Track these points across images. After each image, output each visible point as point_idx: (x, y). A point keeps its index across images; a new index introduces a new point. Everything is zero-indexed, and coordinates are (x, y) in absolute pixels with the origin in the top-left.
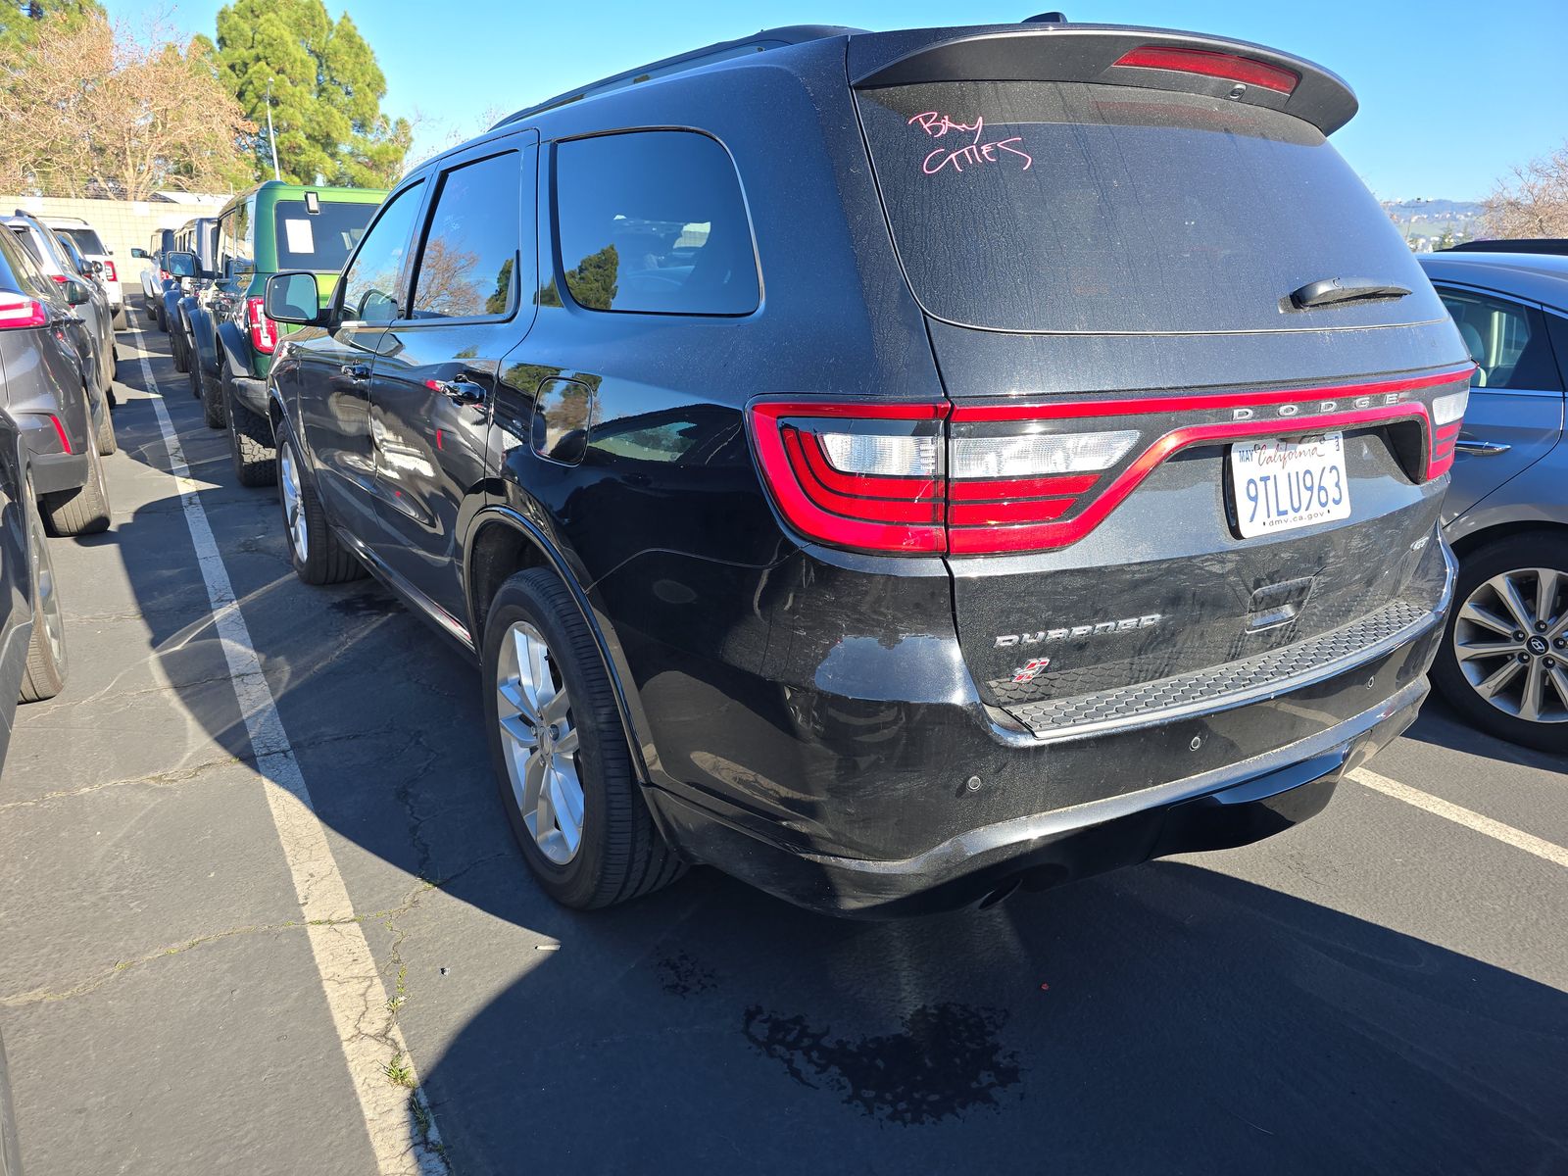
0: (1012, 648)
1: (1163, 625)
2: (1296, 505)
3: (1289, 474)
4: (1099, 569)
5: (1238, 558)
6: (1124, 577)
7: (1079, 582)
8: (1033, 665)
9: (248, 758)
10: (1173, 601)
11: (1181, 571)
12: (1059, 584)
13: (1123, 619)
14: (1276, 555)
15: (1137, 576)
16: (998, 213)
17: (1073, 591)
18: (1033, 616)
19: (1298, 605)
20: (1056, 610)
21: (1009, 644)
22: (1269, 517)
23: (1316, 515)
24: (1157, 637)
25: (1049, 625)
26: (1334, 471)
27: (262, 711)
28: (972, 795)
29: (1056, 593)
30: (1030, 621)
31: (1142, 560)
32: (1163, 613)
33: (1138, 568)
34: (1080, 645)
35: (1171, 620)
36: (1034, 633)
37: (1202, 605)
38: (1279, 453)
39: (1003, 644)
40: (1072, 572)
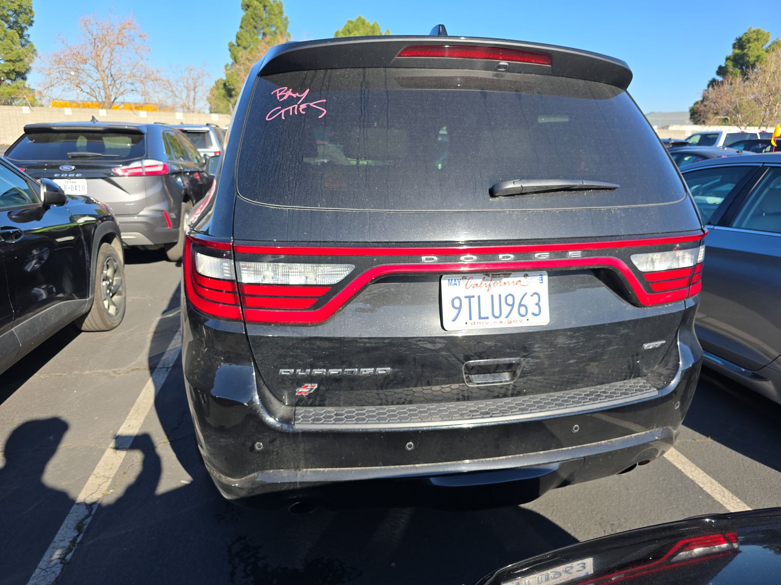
0: (292, 376)
1: (395, 375)
2: (497, 314)
3: (492, 296)
4: (340, 339)
5: (445, 342)
6: (358, 344)
7: (327, 344)
8: (307, 387)
9: (152, 368)
10: (397, 361)
11: (401, 345)
12: (314, 344)
13: (363, 368)
14: (480, 342)
15: (368, 345)
16: (294, 142)
17: (324, 349)
18: (301, 360)
19: (514, 374)
20: (317, 358)
21: (288, 373)
22: (471, 319)
23: (515, 321)
24: (392, 381)
25: (312, 367)
26: (536, 296)
27: (177, 348)
28: (258, 452)
29: (313, 349)
30: (299, 362)
31: (370, 336)
32: (392, 367)
33: (367, 340)
34: (337, 379)
35: (400, 372)
36: (304, 369)
37: (423, 366)
38: (484, 282)
39: (283, 373)
40: (321, 339)
